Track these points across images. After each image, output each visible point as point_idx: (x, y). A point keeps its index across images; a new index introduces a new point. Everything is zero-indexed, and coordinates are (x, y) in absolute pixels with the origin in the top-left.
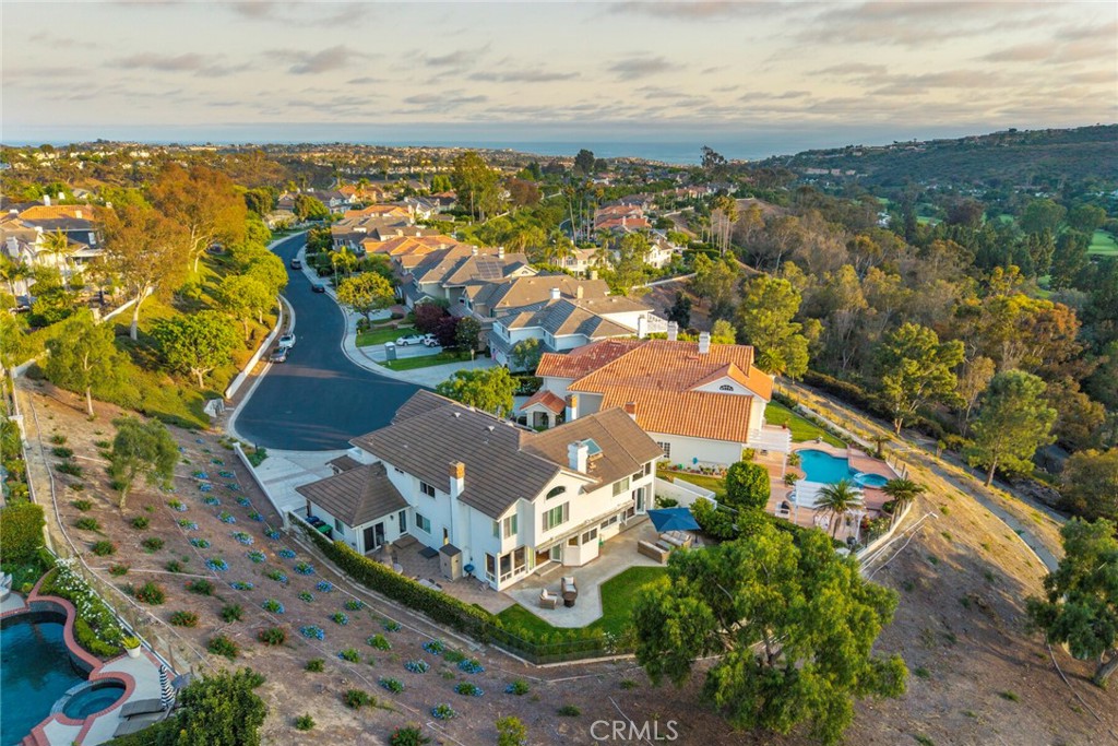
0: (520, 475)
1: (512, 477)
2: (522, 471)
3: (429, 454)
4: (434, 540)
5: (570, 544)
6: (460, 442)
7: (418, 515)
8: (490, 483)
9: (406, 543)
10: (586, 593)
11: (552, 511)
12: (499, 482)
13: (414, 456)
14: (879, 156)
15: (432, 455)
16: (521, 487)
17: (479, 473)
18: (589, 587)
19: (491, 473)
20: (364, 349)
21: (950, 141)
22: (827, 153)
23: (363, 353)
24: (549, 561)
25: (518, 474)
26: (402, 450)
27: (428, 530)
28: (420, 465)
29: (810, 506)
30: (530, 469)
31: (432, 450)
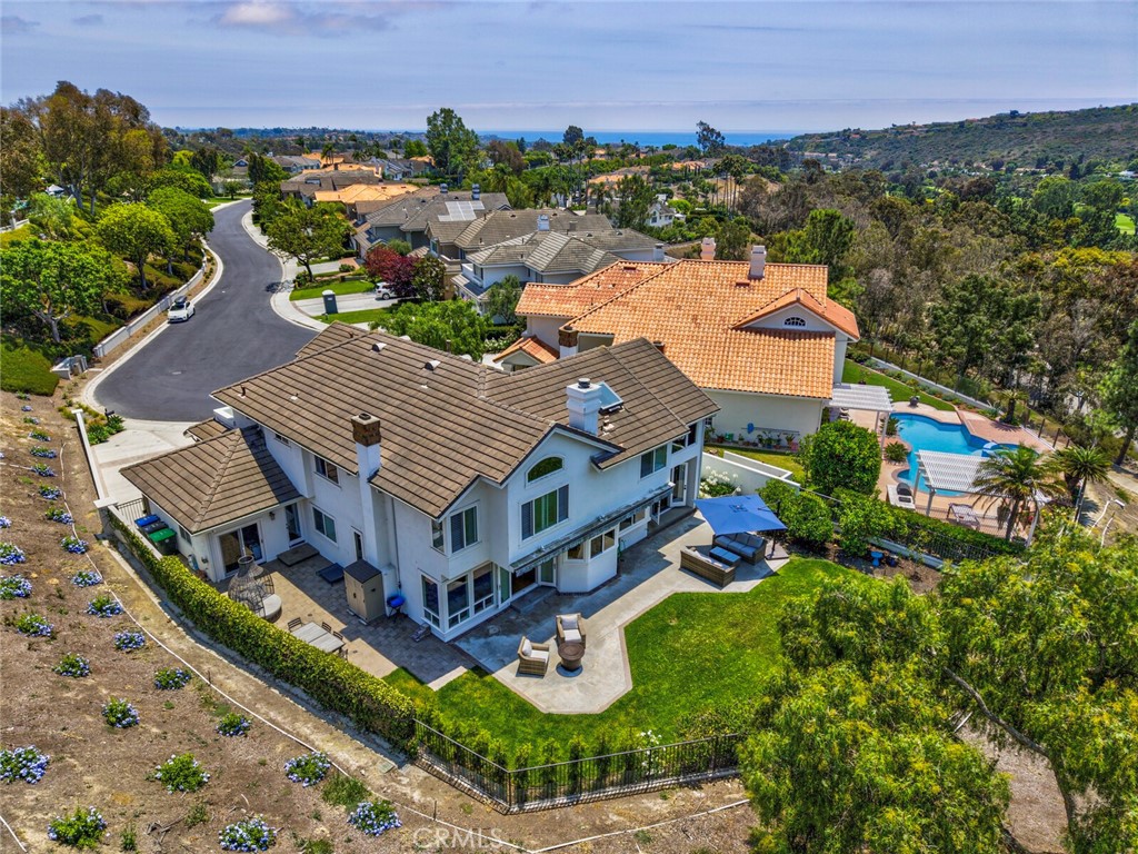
0: (481, 438)
1: (466, 441)
2: (485, 430)
3: (331, 408)
4: (341, 552)
5: (569, 556)
6: (381, 388)
7: (315, 510)
8: (428, 453)
9: (298, 558)
10: (600, 643)
11: (538, 501)
12: (443, 450)
13: (305, 413)
14: (878, 139)
15: (334, 410)
16: (483, 458)
17: (412, 436)
18: (604, 632)
19: (431, 435)
20: (297, 303)
21: (950, 124)
22: (824, 136)
23: (296, 307)
24: (534, 586)
25: (477, 436)
26: (287, 404)
27: (333, 536)
28: (313, 426)
29: (965, 488)
30: (501, 427)
31: (335, 401)
